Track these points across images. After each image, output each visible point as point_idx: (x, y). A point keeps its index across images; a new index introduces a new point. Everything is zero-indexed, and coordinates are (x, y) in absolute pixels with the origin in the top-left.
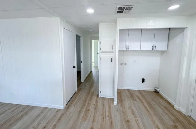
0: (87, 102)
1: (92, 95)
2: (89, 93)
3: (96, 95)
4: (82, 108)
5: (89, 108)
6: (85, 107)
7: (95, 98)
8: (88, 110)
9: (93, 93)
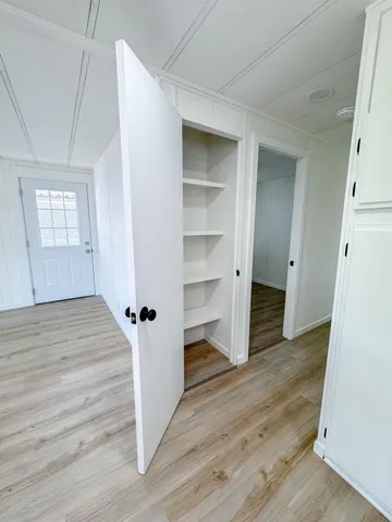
0: (244, 434)
1: (290, 414)
2: (281, 396)
3: (306, 431)
4: (209, 443)
5: (228, 472)
6: (221, 452)
7: (289, 440)
8: (222, 477)
9: (300, 408)
